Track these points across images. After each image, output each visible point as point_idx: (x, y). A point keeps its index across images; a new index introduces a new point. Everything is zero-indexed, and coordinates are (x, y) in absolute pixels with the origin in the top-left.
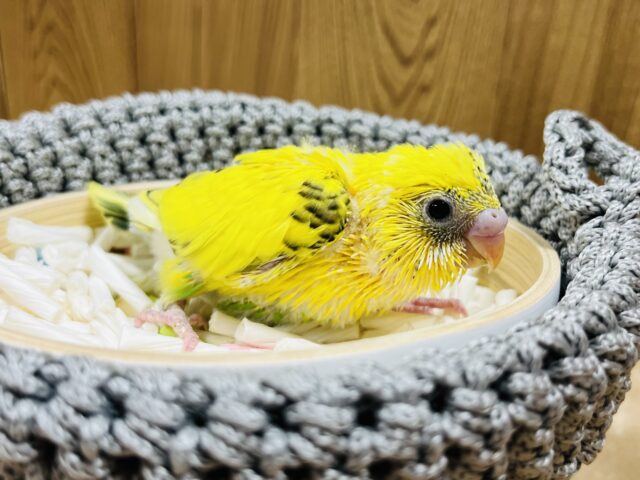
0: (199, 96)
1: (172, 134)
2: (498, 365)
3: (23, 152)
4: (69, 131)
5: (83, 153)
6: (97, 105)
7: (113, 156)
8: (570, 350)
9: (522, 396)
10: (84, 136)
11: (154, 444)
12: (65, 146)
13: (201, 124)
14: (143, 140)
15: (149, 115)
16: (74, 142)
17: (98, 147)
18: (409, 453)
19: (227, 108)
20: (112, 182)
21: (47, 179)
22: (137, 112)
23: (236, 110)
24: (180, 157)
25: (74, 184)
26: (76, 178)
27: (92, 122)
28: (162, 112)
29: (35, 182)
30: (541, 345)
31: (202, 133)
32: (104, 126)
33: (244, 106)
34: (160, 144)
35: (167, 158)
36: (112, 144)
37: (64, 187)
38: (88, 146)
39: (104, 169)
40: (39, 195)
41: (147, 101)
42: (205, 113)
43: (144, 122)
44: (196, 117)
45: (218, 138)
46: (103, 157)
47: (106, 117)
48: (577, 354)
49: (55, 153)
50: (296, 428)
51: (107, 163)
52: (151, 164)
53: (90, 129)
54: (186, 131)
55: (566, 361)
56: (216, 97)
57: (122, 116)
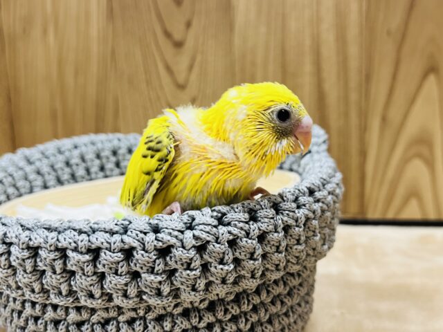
0: (93, 137)
1: (83, 159)
2: (293, 195)
3: (11, 173)
4: (30, 162)
5: (39, 173)
6: (41, 147)
7: (53, 173)
8: (317, 189)
9: (304, 205)
10: (38, 164)
12: (29, 169)
13: (97, 152)
14: (68, 164)
15: (70, 150)
16: (33, 167)
17: (45, 169)
18: (271, 227)
19: (110, 141)
20: (55, 187)
21: (24, 187)
22: (63, 149)
23: (116, 143)
24: (88, 171)
25: (35, 189)
26: (37, 186)
27: (40, 156)
28: (76, 147)
29: (17, 189)
30: (306, 187)
31: (98, 156)
32: (47, 157)
33: (119, 140)
34: (77, 165)
35: (80, 172)
36: (52, 166)
37: (31, 191)
38: (40, 169)
39: (50, 180)
40: (20, 195)
41: (66, 143)
42: (100, 146)
43: (67, 154)
44: (95, 148)
45: (108, 158)
46: (49, 174)
47: (48, 153)
48: (320, 190)
49: (26, 174)
51: (51, 177)
52: (73, 176)
53: (40, 160)
54: (90, 156)
55: (316, 193)
56: (102, 137)
57: (55, 152)
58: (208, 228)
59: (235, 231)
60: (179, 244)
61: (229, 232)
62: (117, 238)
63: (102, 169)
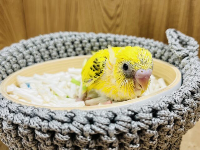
0: (61, 33)
1: (55, 46)
2: (182, 98)
3: (15, 56)
4: (26, 48)
5: (31, 54)
6: (33, 39)
7: (39, 54)
9: (188, 105)
10: (31, 49)
11: (104, 129)
12: (25, 52)
13: (63, 42)
14: (47, 49)
15: (48, 41)
16: (28, 51)
17: (35, 52)
19: (71, 36)
20: (40, 62)
21: (23, 63)
22: (44, 40)
23: (73, 37)
24: (58, 52)
25: (29, 64)
26: (30, 62)
27: (32, 45)
28: (52, 39)
29: (19, 64)
30: (190, 91)
31: (64, 45)
32: (36, 45)
33: (75, 35)
34: (52, 49)
35: (54, 53)
36: (39, 50)
37: (27, 65)
38: (32, 52)
39: (37, 58)
40: (20, 68)
41: (47, 37)
42: (65, 38)
43: (47, 43)
44: (62, 40)
45: (69, 46)
46: (37, 55)
47: (36, 43)
48: (197, 93)
49: (24, 55)
50: (138, 120)
51: (38, 56)
52: (50, 55)
53: (32, 47)
54: (59, 45)
55: (195, 94)
56: (66, 33)
57: (40, 42)
58: (125, 124)
59: (143, 125)
60: (105, 133)
61: (139, 126)
62: (66, 126)
63: (66, 51)
